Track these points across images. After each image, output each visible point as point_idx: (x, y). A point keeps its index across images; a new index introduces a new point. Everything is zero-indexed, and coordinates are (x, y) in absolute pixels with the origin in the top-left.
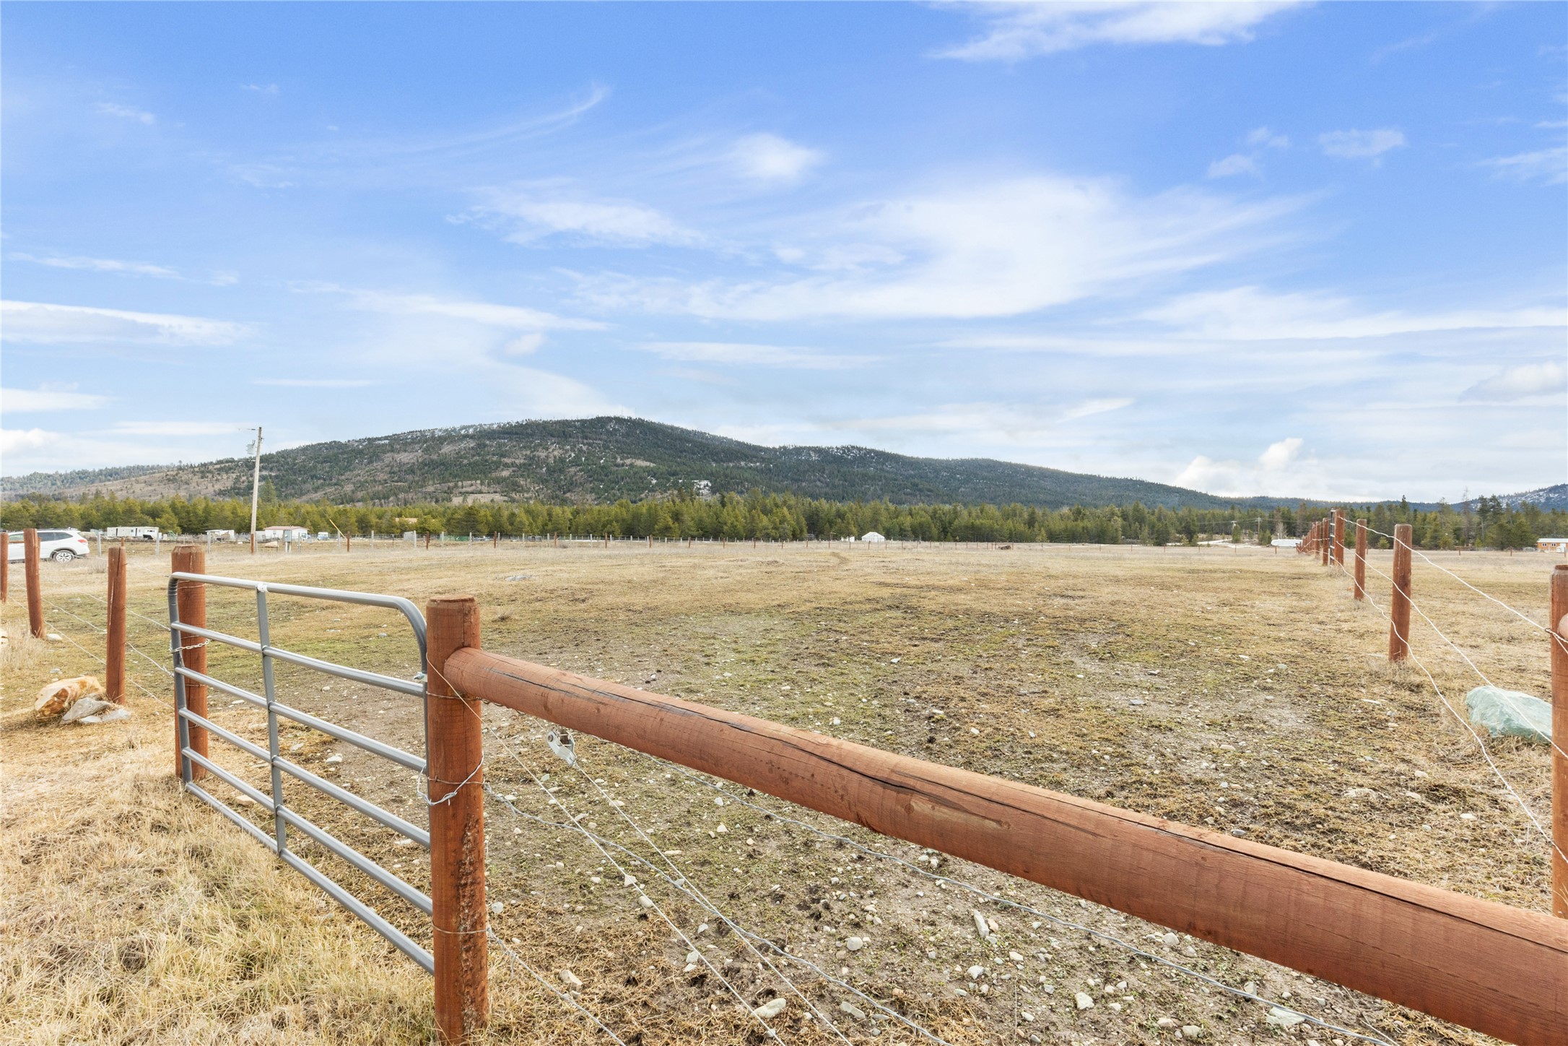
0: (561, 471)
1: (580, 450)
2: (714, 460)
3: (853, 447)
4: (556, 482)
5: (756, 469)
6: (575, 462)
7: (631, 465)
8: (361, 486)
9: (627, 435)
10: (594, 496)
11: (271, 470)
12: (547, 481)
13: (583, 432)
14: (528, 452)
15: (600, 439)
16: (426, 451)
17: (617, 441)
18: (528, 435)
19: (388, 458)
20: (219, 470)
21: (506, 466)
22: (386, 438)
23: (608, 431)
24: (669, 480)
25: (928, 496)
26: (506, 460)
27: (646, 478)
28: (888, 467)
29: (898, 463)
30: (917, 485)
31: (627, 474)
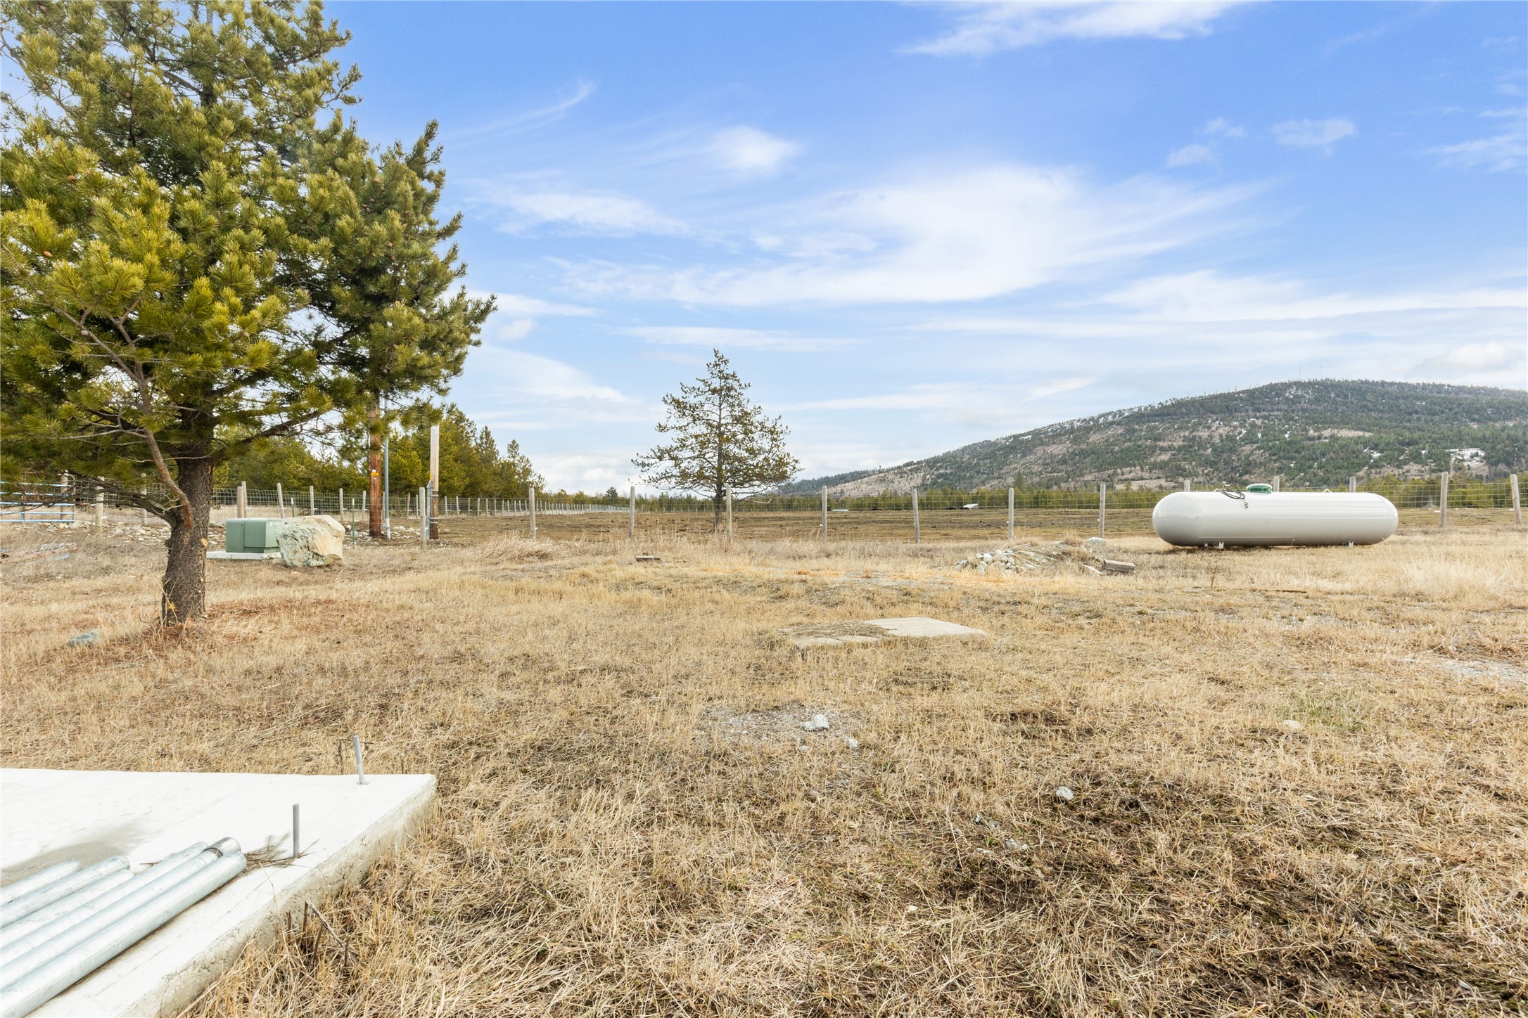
0: (1232, 451)
1: (1253, 425)
2: (1475, 420)
4: (1226, 463)
6: (1250, 439)
7: (1333, 437)
9: (1317, 401)
10: (1283, 477)
12: (1215, 463)
13: (1253, 404)
14: (1187, 433)
15: (1278, 410)
16: (1075, 441)
17: (1303, 410)
18: (1183, 415)
19: (1039, 451)
21: (1163, 449)
22: (1029, 433)
23: (1287, 398)
24: (1403, 452)
26: (1161, 444)
27: (1361, 452)
31: (1329, 448)
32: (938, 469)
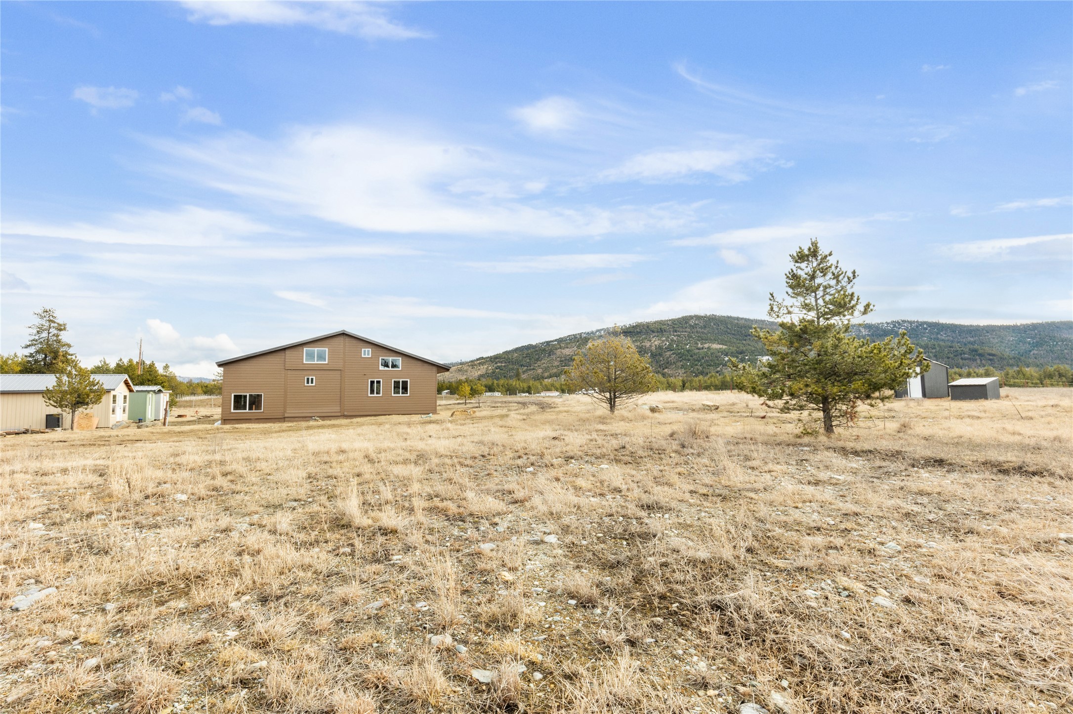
0: (660, 355)
1: (672, 340)
3: (904, 321)
4: (657, 362)
6: (669, 348)
7: (709, 348)
8: (546, 369)
9: (705, 327)
10: (683, 371)
11: (502, 363)
13: (673, 327)
14: (639, 344)
15: (685, 331)
16: (578, 346)
17: (697, 332)
18: (638, 333)
19: (558, 352)
20: (479, 363)
22: (556, 340)
23: (691, 326)
24: (739, 357)
25: (990, 360)
27: (720, 357)
28: (943, 336)
29: (954, 332)
30: (976, 351)
31: (706, 354)
32: (496, 363)
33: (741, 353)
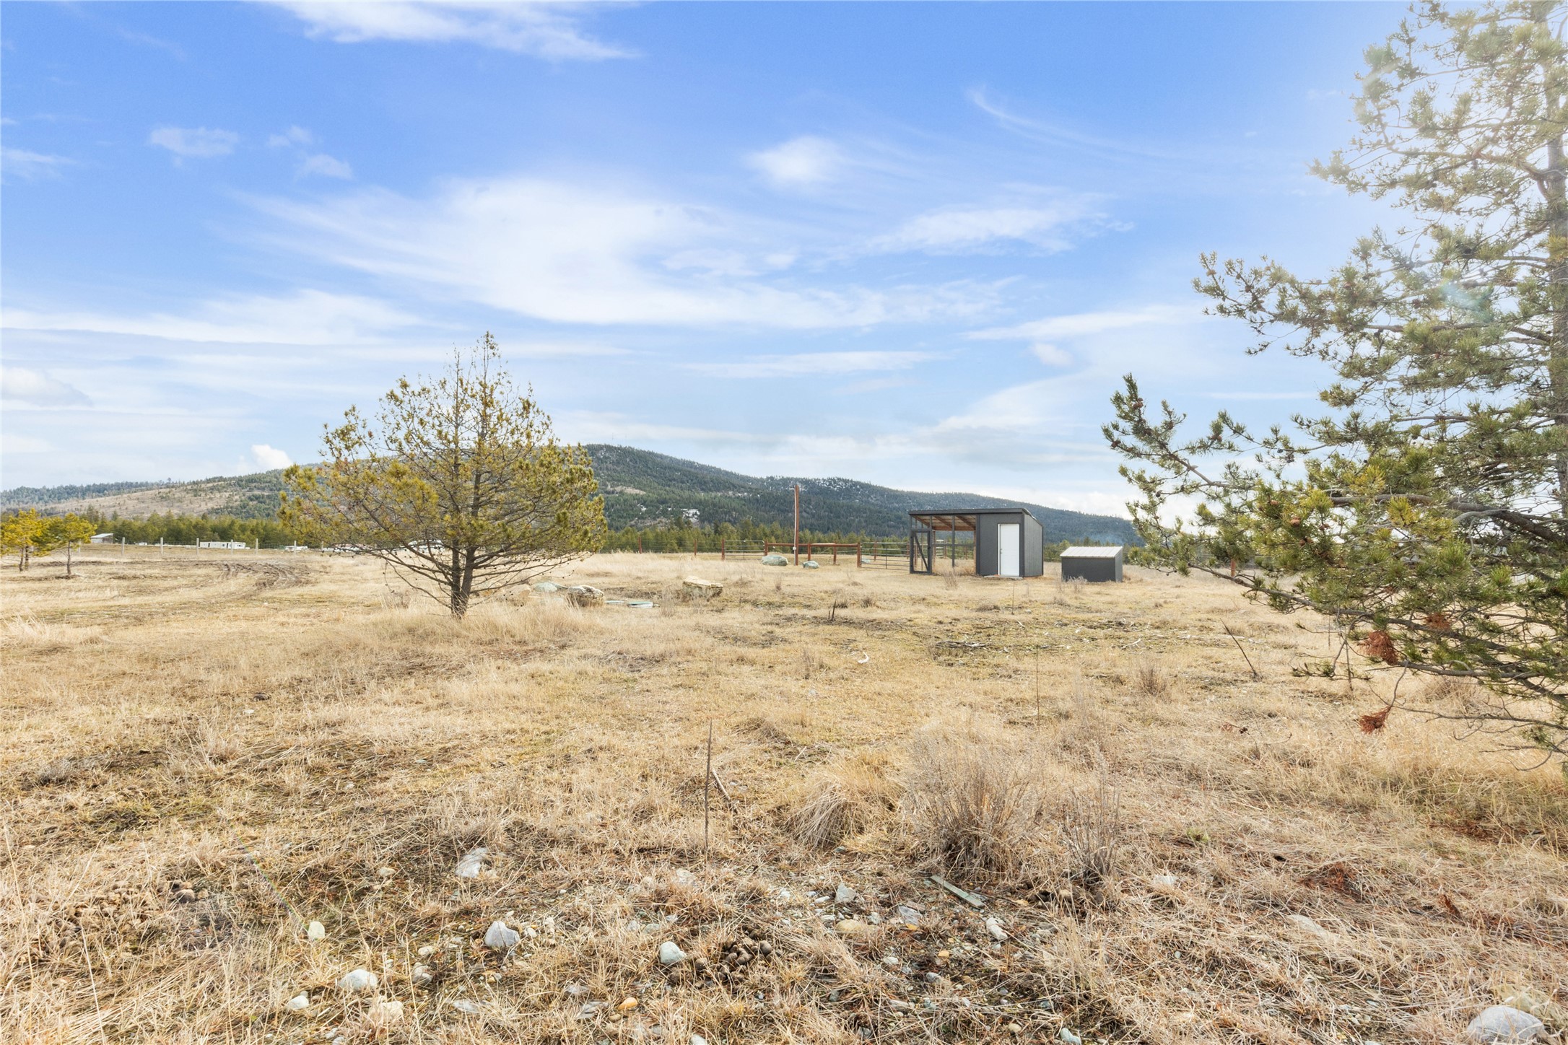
2: (702, 489)
3: (839, 479)
5: (743, 499)
7: (621, 492)
9: (618, 463)
17: (607, 469)
23: (599, 458)
24: (658, 508)
27: (635, 506)
28: (873, 500)
29: (883, 496)
30: (901, 518)
31: (617, 501)
33: (663, 503)
